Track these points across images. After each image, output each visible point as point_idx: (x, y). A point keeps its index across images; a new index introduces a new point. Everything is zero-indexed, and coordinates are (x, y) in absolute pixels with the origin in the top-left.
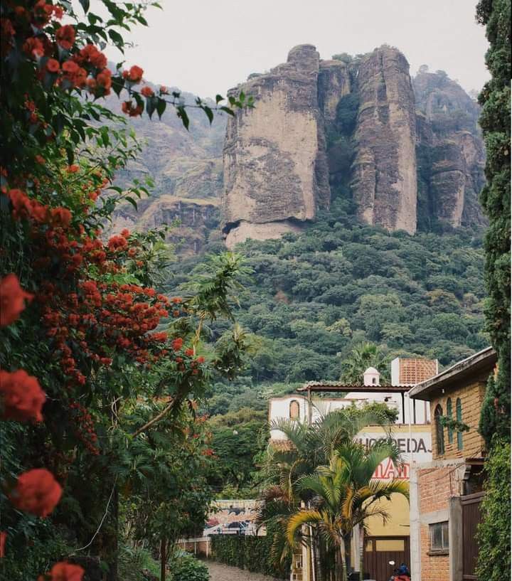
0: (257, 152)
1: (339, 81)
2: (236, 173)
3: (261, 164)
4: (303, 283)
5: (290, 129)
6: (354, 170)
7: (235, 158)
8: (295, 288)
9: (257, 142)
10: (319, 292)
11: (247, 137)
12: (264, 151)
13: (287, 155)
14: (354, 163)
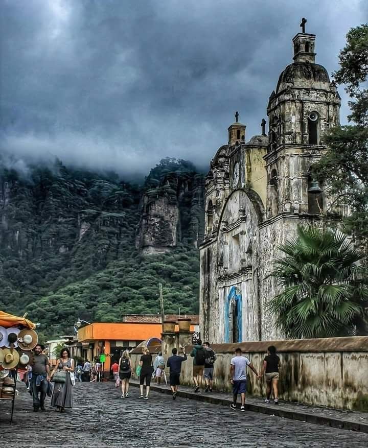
0: (156, 220)
1: (184, 186)
2: (148, 227)
3: (157, 225)
4: (175, 274)
5: (169, 212)
6: (190, 225)
7: (147, 221)
8: (172, 276)
9: (156, 216)
10: (181, 278)
11: (152, 214)
12: (159, 220)
13: (167, 222)
14: (191, 222)
